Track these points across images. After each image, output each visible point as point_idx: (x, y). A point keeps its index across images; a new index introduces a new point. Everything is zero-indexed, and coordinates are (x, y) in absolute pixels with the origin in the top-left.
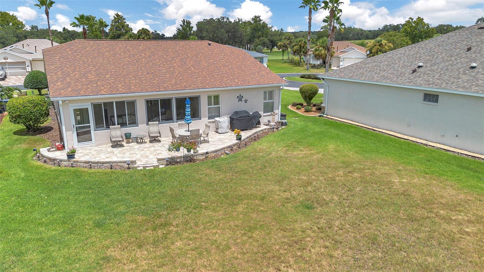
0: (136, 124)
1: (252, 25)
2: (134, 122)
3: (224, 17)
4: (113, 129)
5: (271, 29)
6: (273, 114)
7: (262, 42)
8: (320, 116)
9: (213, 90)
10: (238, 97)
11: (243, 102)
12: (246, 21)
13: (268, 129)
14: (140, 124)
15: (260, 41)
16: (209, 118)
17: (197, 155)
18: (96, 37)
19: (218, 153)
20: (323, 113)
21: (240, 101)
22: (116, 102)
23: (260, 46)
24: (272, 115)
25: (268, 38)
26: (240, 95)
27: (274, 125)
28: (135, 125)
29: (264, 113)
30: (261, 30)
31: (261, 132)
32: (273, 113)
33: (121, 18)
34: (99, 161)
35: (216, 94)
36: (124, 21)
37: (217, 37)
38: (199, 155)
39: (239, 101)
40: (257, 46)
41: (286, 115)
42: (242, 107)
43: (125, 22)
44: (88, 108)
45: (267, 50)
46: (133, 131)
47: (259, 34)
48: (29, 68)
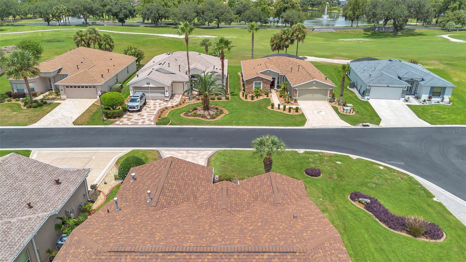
47: (455, 5)
48: (168, 93)
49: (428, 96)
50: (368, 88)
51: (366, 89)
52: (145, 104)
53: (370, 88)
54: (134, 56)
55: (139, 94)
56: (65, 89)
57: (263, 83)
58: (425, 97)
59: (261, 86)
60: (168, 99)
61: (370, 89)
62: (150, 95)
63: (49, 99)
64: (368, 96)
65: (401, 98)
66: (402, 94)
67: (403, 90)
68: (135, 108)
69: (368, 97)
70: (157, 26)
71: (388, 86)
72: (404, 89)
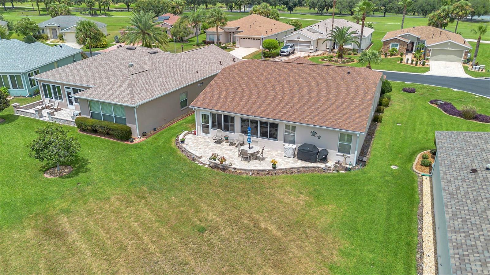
0: (234, 131)
4: (219, 131)
6: (344, 156)
8: (422, 176)
10: (312, 132)
11: (316, 137)
16: (285, 142)
20: (430, 174)
21: (313, 136)
22: (224, 115)
26: (314, 131)
29: (339, 152)
35: (293, 125)
39: (311, 136)
44: (209, 115)
46: (231, 135)
48: (312, 46)
52: (293, 53)
54: (294, 26)
55: (290, 44)
56: (239, 40)
57: (400, 44)
59: (398, 47)
60: (312, 52)
62: (298, 48)
63: (228, 47)
68: (285, 53)
70: (322, 14)
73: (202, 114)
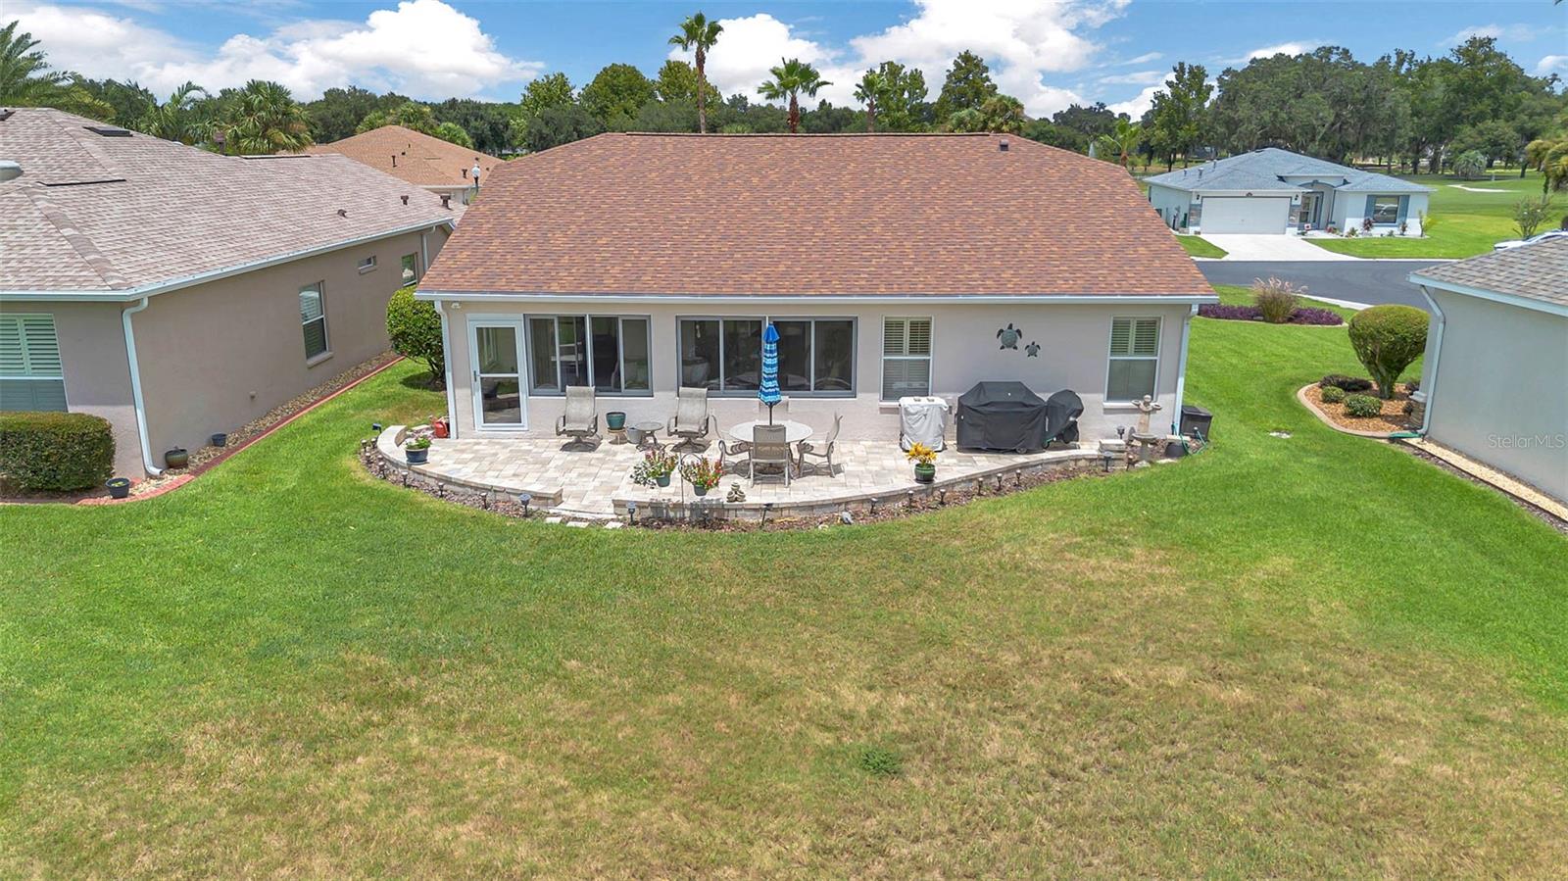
0: (647, 388)
1: (1451, 76)
2: (641, 384)
3: (1330, 48)
4: (575, 396)
5: (1547, 89)
6: (1142, 406)
7: (1486, 138)
8: (1392, 440)
9: (907, 304)
10: (1001, 331)
11: (1022, 352)
12: (1430, 59)
13: (1091, 460)
14: (657, 391)
15: (1481, 133)
16: (886, 396)
17: (736, 510)
18: (897, 127)
19: (817, 512)
20: (1414, 430)
21: (1009, 346)
22: (594, 319)
23: (1474, 152)
24: (1137, 410)
25: (1517, 123)
26: (1010, 327)
27: (1117, 448)
28: (646, 391)
29: (1110, 397)
30: (1491, 93)
31: (1054, 467)
32: (1141, 403)
33: (977, 65)
34: (470, 480)
35: (919, 316)
36: (984, 75)
37: (1290, 118)
38: (746, 509)
39: (1002, 348)
40: (1462, 152)
41: (1211, 418)
42: (1011, 367)
43: (987, 79)
44: (514, 328)
45: (1506, 167)
46: (637, 409)
47: (1480, 107)
49: (1362, 220)
50: (1195, 202)
51: (1191, 207)
53: (1199, 202)
58: (1353, 222)
61: (1201, 205)
64: (1197, 224)
65: (1288, 229)
66: (1290, 215)
67: (1291, 205)
69: (1197, 229)
71: (1249, 195)
72: (1294, 203)
73: (480, 330)
